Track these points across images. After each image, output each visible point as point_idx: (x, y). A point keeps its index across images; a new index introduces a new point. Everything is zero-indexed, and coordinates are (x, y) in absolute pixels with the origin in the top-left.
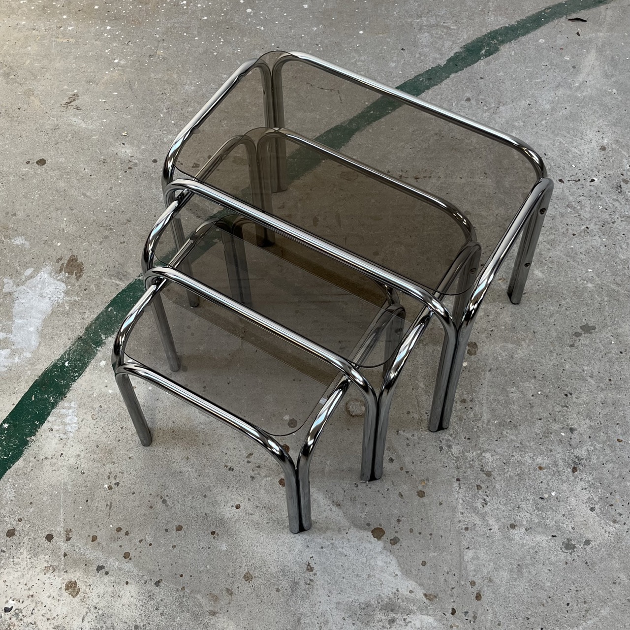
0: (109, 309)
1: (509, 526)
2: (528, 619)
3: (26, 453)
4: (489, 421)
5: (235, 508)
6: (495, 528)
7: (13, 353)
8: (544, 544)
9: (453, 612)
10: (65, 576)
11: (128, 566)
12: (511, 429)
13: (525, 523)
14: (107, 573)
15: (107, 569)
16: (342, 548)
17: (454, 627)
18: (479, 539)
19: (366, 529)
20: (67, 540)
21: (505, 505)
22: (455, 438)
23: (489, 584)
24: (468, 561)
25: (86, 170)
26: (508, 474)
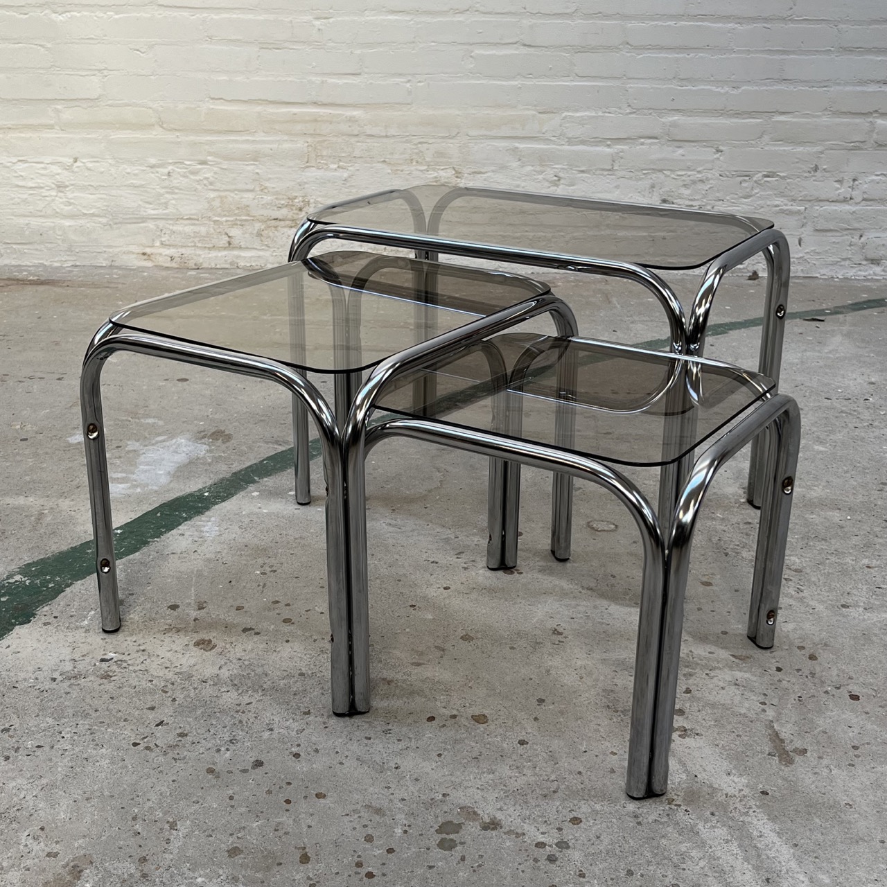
0: (265, 462)
1: (840, 606)
3: (145, 549)
5: (442, 589)
6: (820, 607)
7: (135, 486)
9: (779, 669)
10: (195, 635)
11: (286, 628)
12: (819, 541)
13: (862, 604)
14: (257, 634)
15: (257, 631)
17: (784, 682)
18: (800, 615)
19: (633, 607)
20: (199, 609)
21: (828, 592)
22: (743, 547)
23: (825, 648)
24: (788, 632)
25: (239, 386)
26: (826, 571)
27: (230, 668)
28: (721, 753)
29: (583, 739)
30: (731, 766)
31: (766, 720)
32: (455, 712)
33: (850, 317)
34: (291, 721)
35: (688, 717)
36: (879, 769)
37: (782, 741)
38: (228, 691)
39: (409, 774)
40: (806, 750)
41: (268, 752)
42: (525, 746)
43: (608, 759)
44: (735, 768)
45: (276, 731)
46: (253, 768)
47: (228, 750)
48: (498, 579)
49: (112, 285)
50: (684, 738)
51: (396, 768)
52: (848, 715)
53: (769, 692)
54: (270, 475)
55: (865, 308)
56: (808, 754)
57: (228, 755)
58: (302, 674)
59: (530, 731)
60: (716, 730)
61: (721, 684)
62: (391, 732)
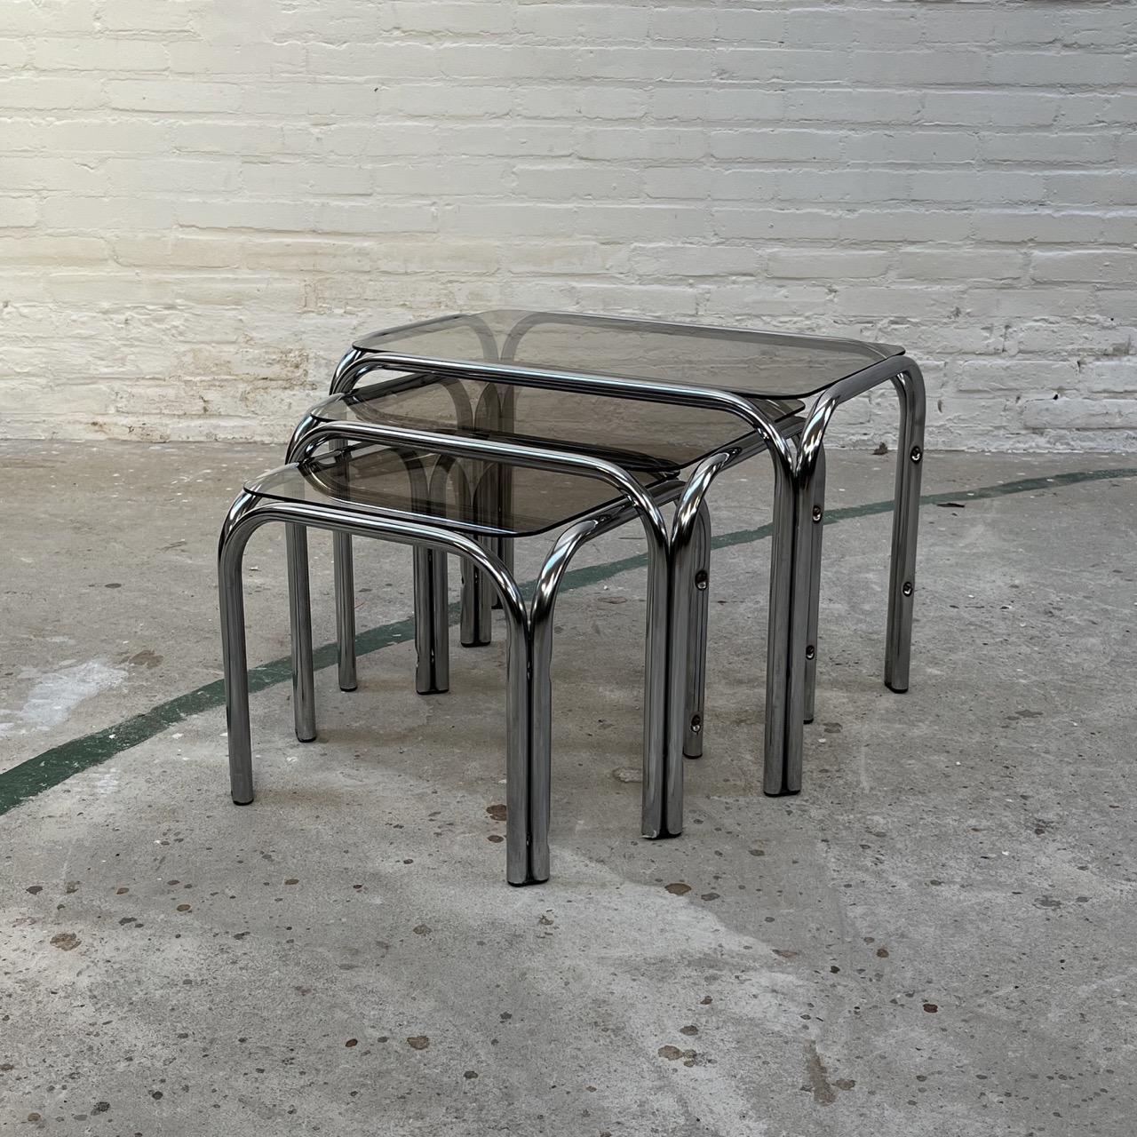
0: (199, 693)
1: (929, 883)
2: (987, 976)
3: (13, 811)
4: (872, 789)
5: (402, 863)
6: (903, 885)
7: (19, 727)
8: (1000, 901)
9: (835, 970)
10: (55, 928)
11: (182, 918)
12: (914, 795)
13: (958, 880)
14: (140, 926)
15: (140, 922)
16: (609, 902)
17: (839, 987)
18: (873, 895)
19: (654, 885)
20: (68, 892)
21: (917, 863)
22: (813, 803)
23: (900, 939)
24: (855, 918)
25: (186, 593)
26: (917, 835)
27: (92, 974)
28: (737, 1087)
29: (553, 1070)
30: (749, 1106)
31: (806, 1040)
32: (386, 1034)
33: (997, 502)
34: (160, 1046)
35: (700, 1038)
36: (950, 1108)
37: (824, 1070)
38: (82, 1006)
39: (306, 1120)
40: (853, 1081)
41: (119, 1091)
42: (473, 1079)
43: (584, 1097)
44: (752, 1108)
45: (136, 1061)
46: (94, 1113)
47: (64, 1088)
48: (479, 848)
49: (47, 464)
50: (691, 1066)
51: (291, 1112)
52: (918, 1034)
53: (817, 1002)
54: (201, 711)
55: (1020, 490)
56: (856, 1088)
57: (63, 1095)
58: (188, 982)
59: (483, 1058)
60: (737, 1055)
61: (754, 991)
62: (293, 1061)
